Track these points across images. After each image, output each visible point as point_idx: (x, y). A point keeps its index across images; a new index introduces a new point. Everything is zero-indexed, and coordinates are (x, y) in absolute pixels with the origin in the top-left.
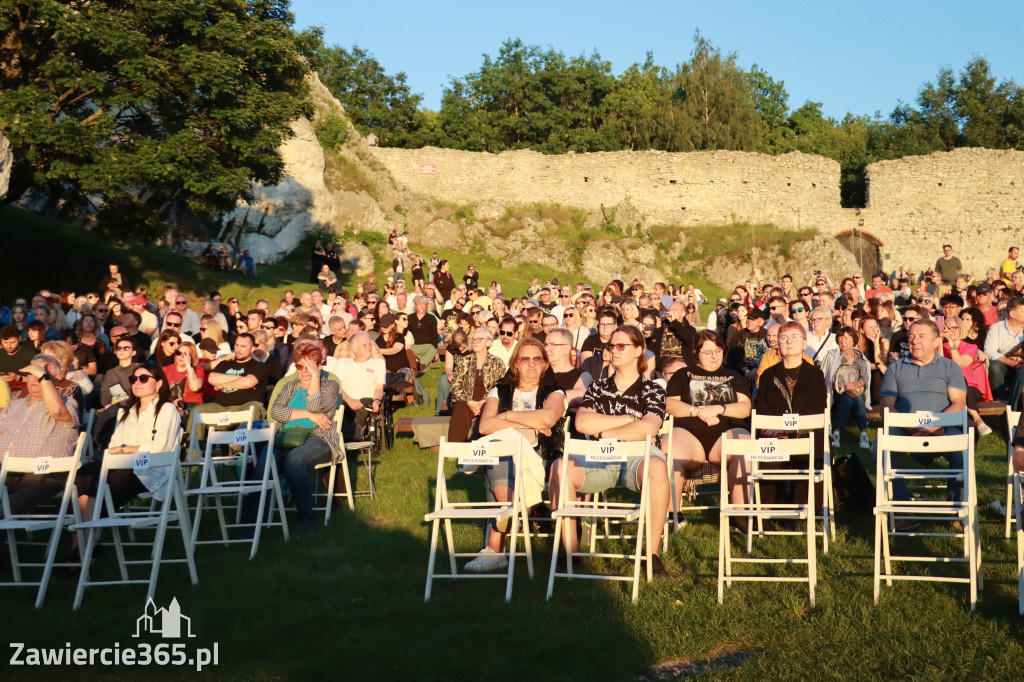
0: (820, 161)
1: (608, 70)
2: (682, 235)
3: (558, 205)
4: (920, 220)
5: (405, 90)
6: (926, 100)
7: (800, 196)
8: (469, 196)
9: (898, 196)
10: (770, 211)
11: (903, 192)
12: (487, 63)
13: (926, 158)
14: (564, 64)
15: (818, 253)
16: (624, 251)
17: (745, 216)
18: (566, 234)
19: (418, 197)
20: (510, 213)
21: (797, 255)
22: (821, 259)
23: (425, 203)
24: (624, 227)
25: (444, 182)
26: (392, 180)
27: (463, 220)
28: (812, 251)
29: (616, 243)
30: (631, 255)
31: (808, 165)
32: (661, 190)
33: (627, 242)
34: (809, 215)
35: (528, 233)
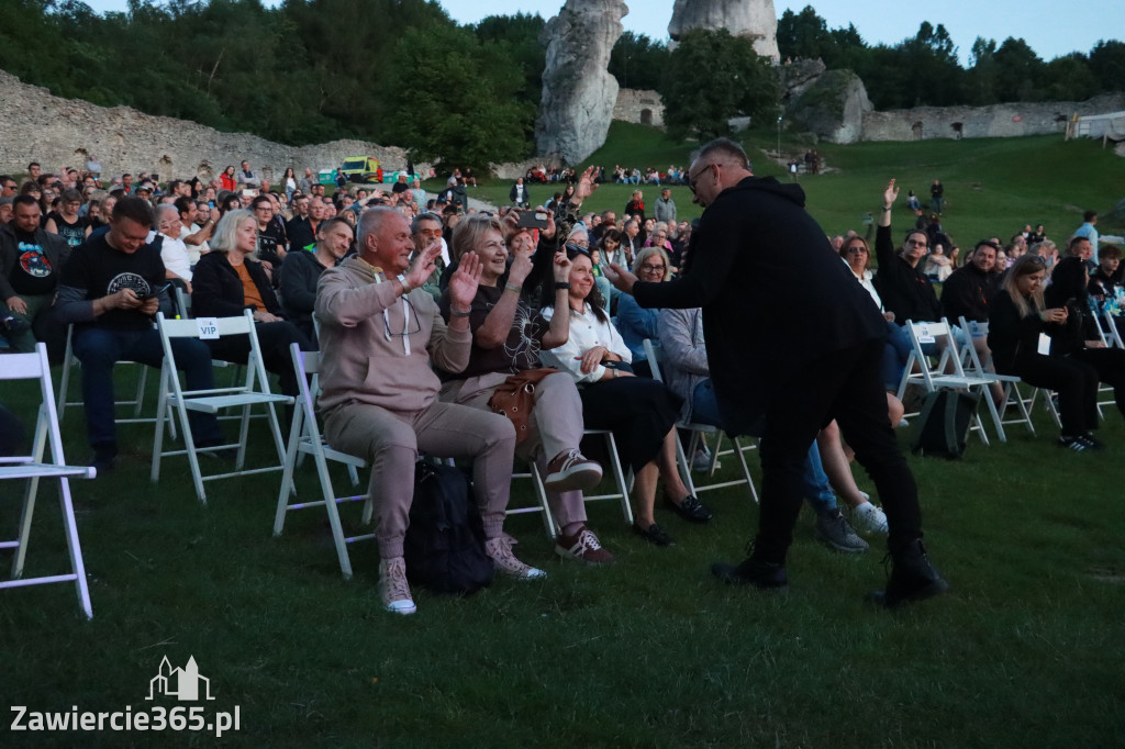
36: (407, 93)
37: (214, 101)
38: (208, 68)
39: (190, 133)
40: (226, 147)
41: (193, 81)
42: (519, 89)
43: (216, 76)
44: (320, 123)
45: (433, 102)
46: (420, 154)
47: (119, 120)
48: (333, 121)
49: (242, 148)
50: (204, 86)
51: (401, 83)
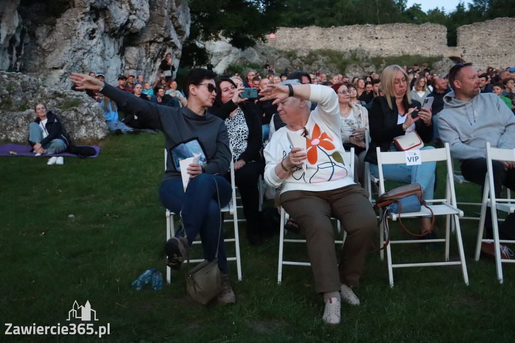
0: (438, 26)
2: (383, 60)
4: (480, 51)
7: (430, 42)
8: (290, 48)
9: (471, 40)
10: (418, 50)
11: (474, 39)
13: (483, 23)
15: (445, 66)
16: (363, 69)
17: (408, 52)
18: (335, 62)
19: (270, 48)
20: (311, 54)
21: (435, 68)
22: (446, 68)
23: (273, 51)
24: (361, 58)
25: (279, 42)
27: (291, 58)
28: (442, 65)
29: (359, 65)
30: (366, 70)
31: (433, 28)
32: (372, 42)
33: (364, 64)
34: (434, 50)
35: (320, 62)
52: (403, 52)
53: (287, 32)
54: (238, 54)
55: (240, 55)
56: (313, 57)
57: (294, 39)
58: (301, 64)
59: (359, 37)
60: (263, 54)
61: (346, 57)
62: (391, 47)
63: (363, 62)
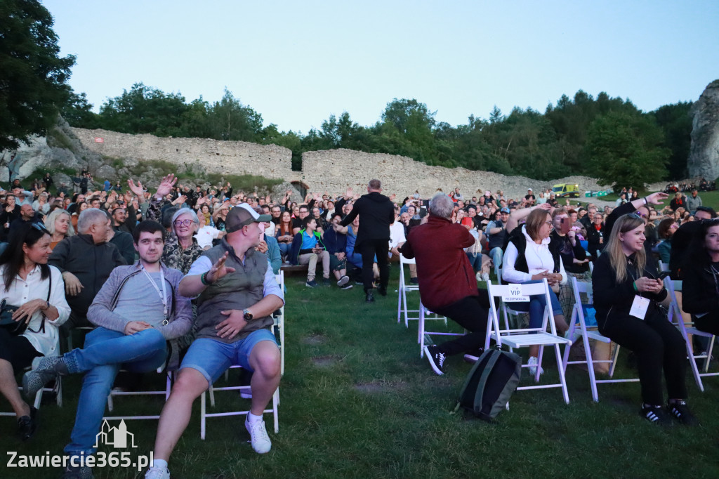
0: (283, 149)
1: (184, 101)
2: (222, 178)
3: (164, 162)
4: (324, 178)
5: (85, 101)
6: (325, 126)
7: (274, 164)
8: (119, 155)
9: (316, 167)
10: (261, 170)
11: (318, 166)
12: (125, 92)
13: (327, 152)
14: (163, 97)
15: (284, 190)
17: (250, 172)
19: (94, 153)
20: (141, 164)
21: (275, 191)
23: (98, 156)
24: (196, 174)
25: (107, 147)
26: (81, 144)
27: (117, 166)
28: (282, 189)
29: (193, 181)
31: (278, 150)
32: (212, 158)
33: (198, 180)
34: (277, 173)
35: (150, 174)
36: (595, 149)
37: (507, 162)
38: (505, 146)
39: (491, 178)
40: (509, 184)
41: (498, 153)
42: (661, 142)
43: (509, 150)
44: (562, 168)
45: (610, 153)
46: (603, 181)
47: (457, 174)
48: (570, 168)
49: (518, 183)
50: (503, 155)
51: (592, 144)
52: (245, 172)
53: (117, 137)
54: (50, 156)
55: (52, 158)
56: (142, 167)
57: (125, 146)
58: (128, 174)
59: (199, 151)
60: (84, 158)
61: (181, 171)
62: (233, 165)
63: (199, 178)
